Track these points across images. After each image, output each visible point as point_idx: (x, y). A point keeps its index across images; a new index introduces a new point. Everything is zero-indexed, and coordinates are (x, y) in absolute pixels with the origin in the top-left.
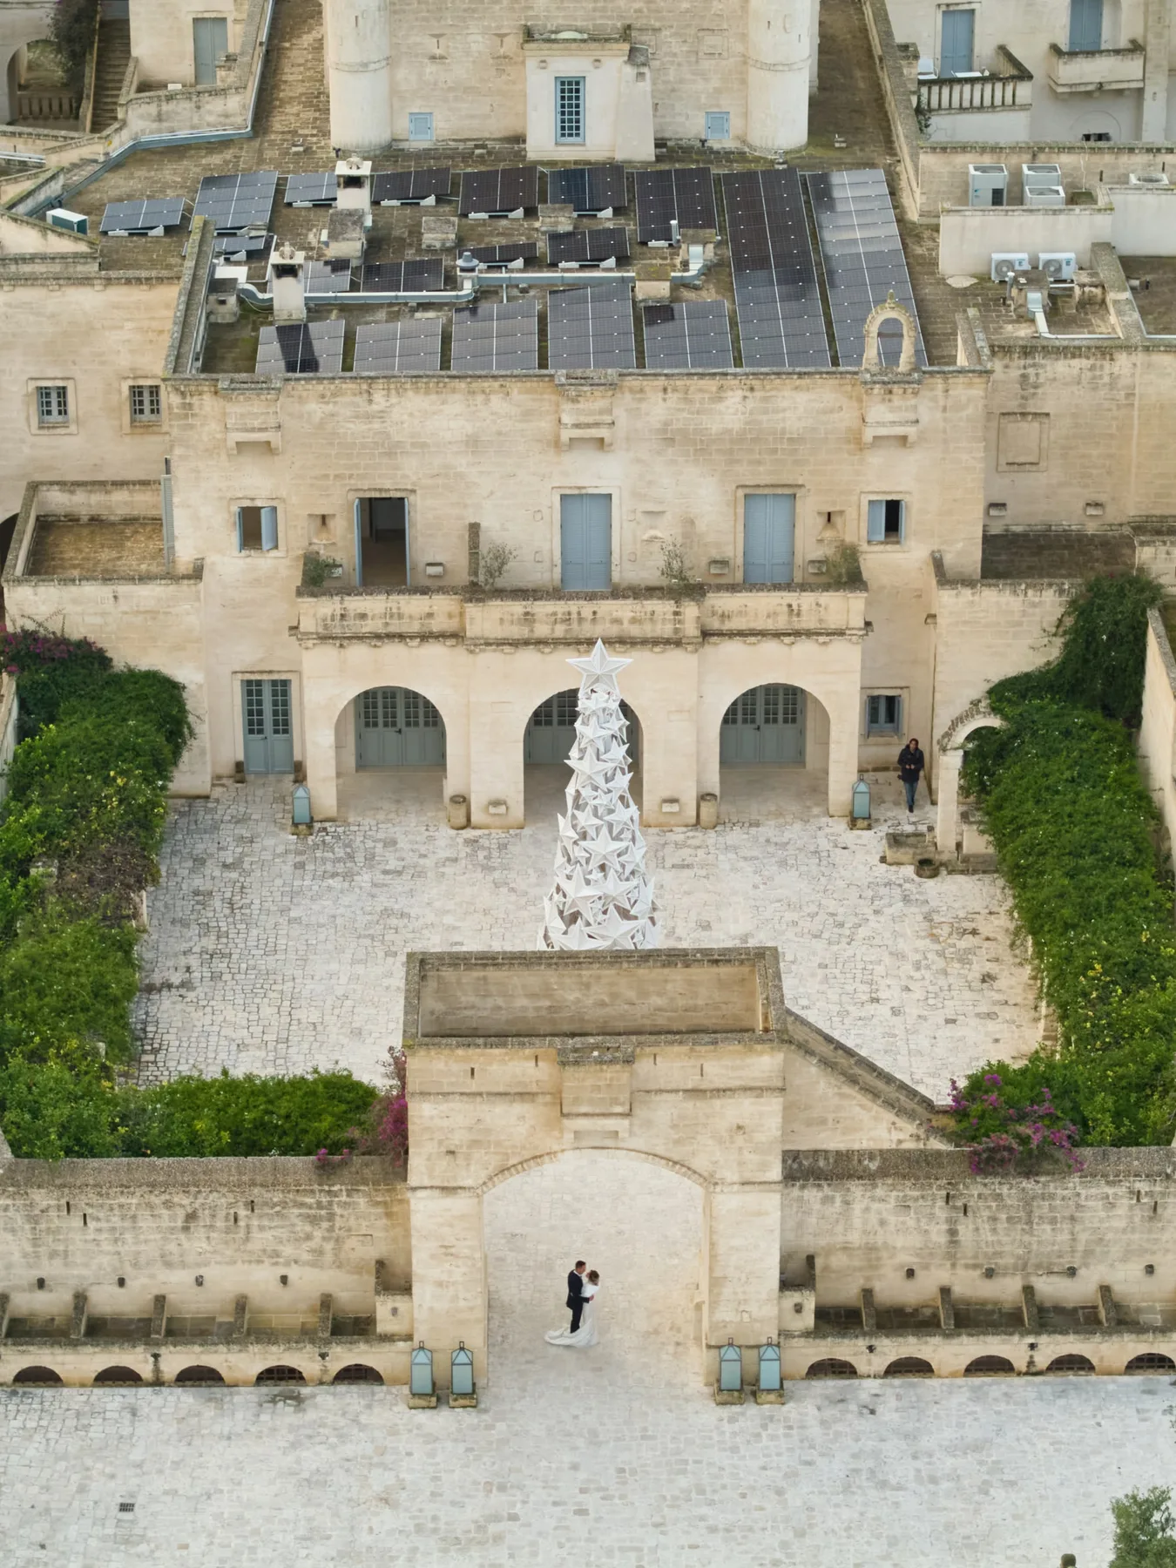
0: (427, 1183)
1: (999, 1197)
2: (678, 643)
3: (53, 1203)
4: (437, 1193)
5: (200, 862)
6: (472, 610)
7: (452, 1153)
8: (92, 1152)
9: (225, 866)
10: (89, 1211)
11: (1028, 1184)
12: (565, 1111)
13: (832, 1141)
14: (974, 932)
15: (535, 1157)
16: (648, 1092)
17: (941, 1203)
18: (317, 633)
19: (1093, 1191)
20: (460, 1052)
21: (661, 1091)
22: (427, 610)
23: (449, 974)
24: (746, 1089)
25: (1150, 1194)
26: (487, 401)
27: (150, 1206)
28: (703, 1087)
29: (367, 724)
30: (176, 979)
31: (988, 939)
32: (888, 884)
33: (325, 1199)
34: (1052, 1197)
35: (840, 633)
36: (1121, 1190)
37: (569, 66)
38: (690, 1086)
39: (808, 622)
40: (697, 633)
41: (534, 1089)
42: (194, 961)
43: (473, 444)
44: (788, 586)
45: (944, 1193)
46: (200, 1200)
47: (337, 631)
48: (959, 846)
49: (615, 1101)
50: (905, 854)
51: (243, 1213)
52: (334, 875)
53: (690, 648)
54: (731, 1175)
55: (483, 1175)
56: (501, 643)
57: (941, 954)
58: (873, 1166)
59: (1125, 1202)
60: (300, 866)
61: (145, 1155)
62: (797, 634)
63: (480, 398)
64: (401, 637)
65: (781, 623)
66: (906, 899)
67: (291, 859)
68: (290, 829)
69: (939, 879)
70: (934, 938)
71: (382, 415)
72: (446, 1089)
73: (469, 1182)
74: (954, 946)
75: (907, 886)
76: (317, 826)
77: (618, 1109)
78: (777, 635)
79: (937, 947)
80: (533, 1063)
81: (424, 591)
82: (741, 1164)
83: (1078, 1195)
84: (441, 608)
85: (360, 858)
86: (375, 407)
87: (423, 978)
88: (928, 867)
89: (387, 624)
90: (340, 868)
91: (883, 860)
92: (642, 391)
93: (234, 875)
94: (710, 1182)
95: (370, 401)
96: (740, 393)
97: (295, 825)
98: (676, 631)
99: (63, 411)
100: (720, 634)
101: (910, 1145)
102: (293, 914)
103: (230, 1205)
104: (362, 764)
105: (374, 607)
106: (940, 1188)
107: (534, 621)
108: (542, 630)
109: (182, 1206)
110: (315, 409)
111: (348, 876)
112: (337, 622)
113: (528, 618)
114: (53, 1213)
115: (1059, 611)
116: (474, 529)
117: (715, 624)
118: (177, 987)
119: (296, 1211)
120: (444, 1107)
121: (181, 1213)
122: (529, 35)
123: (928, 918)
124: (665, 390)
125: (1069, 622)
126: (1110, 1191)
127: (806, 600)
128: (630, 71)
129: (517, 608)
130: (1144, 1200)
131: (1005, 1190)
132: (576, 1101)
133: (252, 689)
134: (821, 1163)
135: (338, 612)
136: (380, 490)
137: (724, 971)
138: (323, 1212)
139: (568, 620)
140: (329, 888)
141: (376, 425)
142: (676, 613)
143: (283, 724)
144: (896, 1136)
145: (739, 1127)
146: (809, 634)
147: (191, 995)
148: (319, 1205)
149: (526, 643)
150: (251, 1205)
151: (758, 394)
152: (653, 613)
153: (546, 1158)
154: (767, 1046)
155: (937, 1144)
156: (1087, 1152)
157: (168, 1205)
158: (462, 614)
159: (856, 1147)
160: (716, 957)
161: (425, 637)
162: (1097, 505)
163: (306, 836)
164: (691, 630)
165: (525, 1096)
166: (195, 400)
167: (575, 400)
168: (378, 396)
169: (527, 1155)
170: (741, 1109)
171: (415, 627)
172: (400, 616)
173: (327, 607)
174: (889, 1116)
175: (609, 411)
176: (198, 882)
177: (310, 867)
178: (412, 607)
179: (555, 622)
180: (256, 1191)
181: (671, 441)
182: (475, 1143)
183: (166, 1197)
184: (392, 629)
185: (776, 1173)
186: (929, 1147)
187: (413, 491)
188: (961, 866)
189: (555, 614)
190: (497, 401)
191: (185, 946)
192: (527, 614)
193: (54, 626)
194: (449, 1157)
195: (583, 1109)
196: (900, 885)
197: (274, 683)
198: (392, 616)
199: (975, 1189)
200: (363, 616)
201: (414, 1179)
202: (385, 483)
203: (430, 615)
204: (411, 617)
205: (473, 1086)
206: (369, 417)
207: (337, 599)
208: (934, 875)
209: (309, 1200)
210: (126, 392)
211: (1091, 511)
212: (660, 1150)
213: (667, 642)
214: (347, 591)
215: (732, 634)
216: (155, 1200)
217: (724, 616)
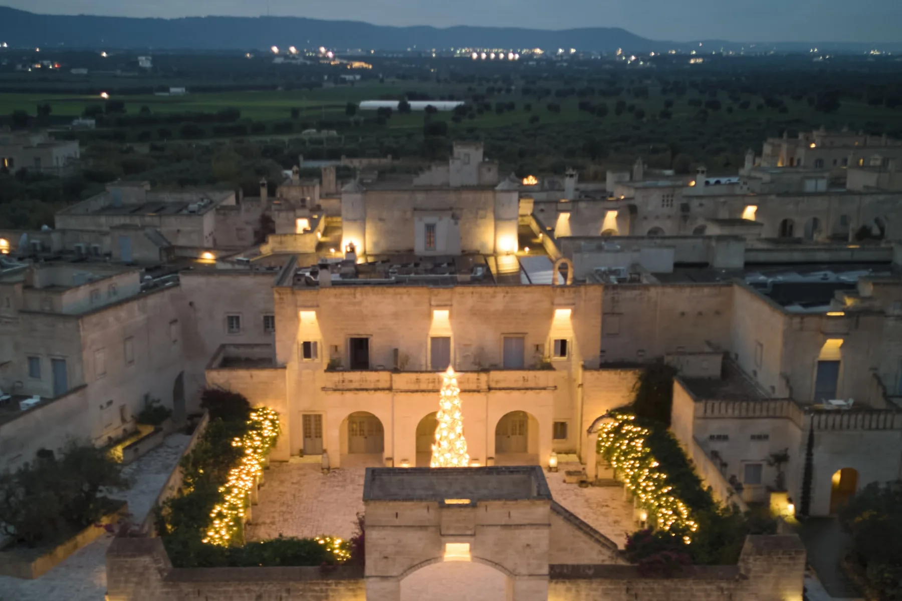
0: (374, 574)
1: (652, 589)
2: (479, 391)
3: (190, 590)
4: (378, 579)
5: (282, 482)
6: (396, 377)
7: (386, 558)
8: (212, 565)
9: (293, 483)
10: (209, 594)
11: (667, 583)
12: (443, 533)
13: (570, 560)
14: (607, 506)
15: (427, 560)
16: (483, 526)
17: (624, 592)
18: (332, 388)
19: (701, 587)
20: (391, 504)
21: (489, 525)
22: (377, 379)
23: (385, 478)
24: (532, 525)
25: (728, 589)
26: (401, 298)
27: (239, 591)
28: (510, 523)
29: (353, 435)
30: (268, 521)
31: (613, 508)
32: (568, 490)
33: (324, 588)
34: (679, 590)
35: (544, 389)
36: (714, 587)
37: (430, 219)
38: (503, 523)
39: (531, 384)
40: (486, 387)
41: (427, 524)
42: (276, 515)
43: (396, 315)
44: (521, 368)
45: (625, 587)
46: (264, 588)
47: (340, 387)
48: (596, 476)
49: (467, 528)
50: (574, 479)
51: (284, 595)
52: (338, 486)
53: (483, 393)
54: (523, 570)
55: (401, 570)
56: (407, 391)
57: (595, 513)
58: (591, 572)
59: (715, 593)
60: (323, 483)
61: (238, 566)
62: (527, 389)
63: (399, 297)
64: (367, 390)
65: (520, 384)
66: (576, 495)
67: (321, 481)
68: (321, 471)
69: (588, 488)
70: (591, 508)
71: (360, 303)
72: (383, 524)
73: (395, 574)
74: (599, 511)
75: (576, 490)
76: (331, 471)
77: (469, 532)
78: (519, 389)
79: (592, 511)
80: (426, 511)
81: (376, 370)
82: (529, 565)
83: (692, 589)
84: (383, 377)
85: (348, 481)
86: (357, 300)
87: (374, 479)
88: (583, 483)
89: (361, 385)
90: (340, 484)
91: (564, 481)
92: (463, 293)
93: (296, 486)
94: (512, 574)
95: (355, 297)
96: (502, 295)
97: (323, 469)
98: (478, 387)
99: (238, 327)
100: (496, 389)
101: (608, 563)
102: (320, 498)
103: (279, 591)
104: (351, 451)
105: (356, 377)
106: (624, 584)
107: (420, 382)
108: (423, 386)
109: (255, 591)
110: (332, 300)
111: (343, 486)
112: (341, 384)
113: (418, 381)
114: (191, 596)
115: (634, 381)
116: (396, 351)
117: (493, 385)
118: (268, 524)
119: (310, 594)
120: (383, 533)
121: (254, 595)
122: (415, 209)
123: (587, 501)
124: (472, 293)
125: (638, 385)
126: (708, 587)
127: (530, 374)
128: (452, 221)
129: (413, 376)
130: (726, 592)
131: (656, 586)
132: (448, 528)
133: (306, 418)
134: (565, 571)
135: (341, 379)
136: (359, 335)
137: (517, 477)
138: (323, 594)
139: (434, 382)
140: (335, 490)
141: (357, 308)
142: (478, 379)
143: (319, 435)
144: (601, 557)
145: (528, 545)
146: (532, 389)
147: (274, 527)
148: (322, 591)
149: (417, 391)
150: (288, 591)
151: (509, 295)
152: (468, 379)
153: (433, 560)
154: (541, 502)
155: (621, 562)
156: (696, 567)
157: (248, 591)
158: (391, 380)
159: (582, 563)
160: (511, 470)
161: (376, 390)
162: (643, 351)
163: (327, 474)
164: (484, 386)
165: (423, 527)
166: (285, 297)
167: (436, 295)
168: (358, 295)
169: (423, 559)
170: (527, 535)
171: (372, 386)
172: (366, 381)
173: (336, 377)
174: (598, 547)
175: (451, 300)
176: (281, 489)
177: (328, 484)
178: (370, 377)
179: (429, 383)
180: (291, 583)
181: (475, 314)
182: (398, 553)
183: (247, 587)
184: (363, 387)
185: (545, 570)
186: (617, 564)
187: (372, 335)
188: (597, 483)
189: (429, 379)
190: (405, 298)
191: (273, 510)
192: (417, 379)
193: (226, 388)
194: (385, 560)
195: (452, 532)
196: (573, 490)
197: (316, 416)
198: (363, 381)
199: (641, 585)
200: (351, 381)
201: (367, 572)
202: (360, 331)
203: (378, 381)
204: (370, 381)
205: (397, 522)
206: (354, 304)
207: (340, 374)
208: (586, 487)
209: (317, 588)
210: (262, 318)
211: (640, 353)
212: (489, 558)
213: (474, 391)
214: (345, 370)
215: (500, 389)
216: (242, 588)
217: (497, 382)
